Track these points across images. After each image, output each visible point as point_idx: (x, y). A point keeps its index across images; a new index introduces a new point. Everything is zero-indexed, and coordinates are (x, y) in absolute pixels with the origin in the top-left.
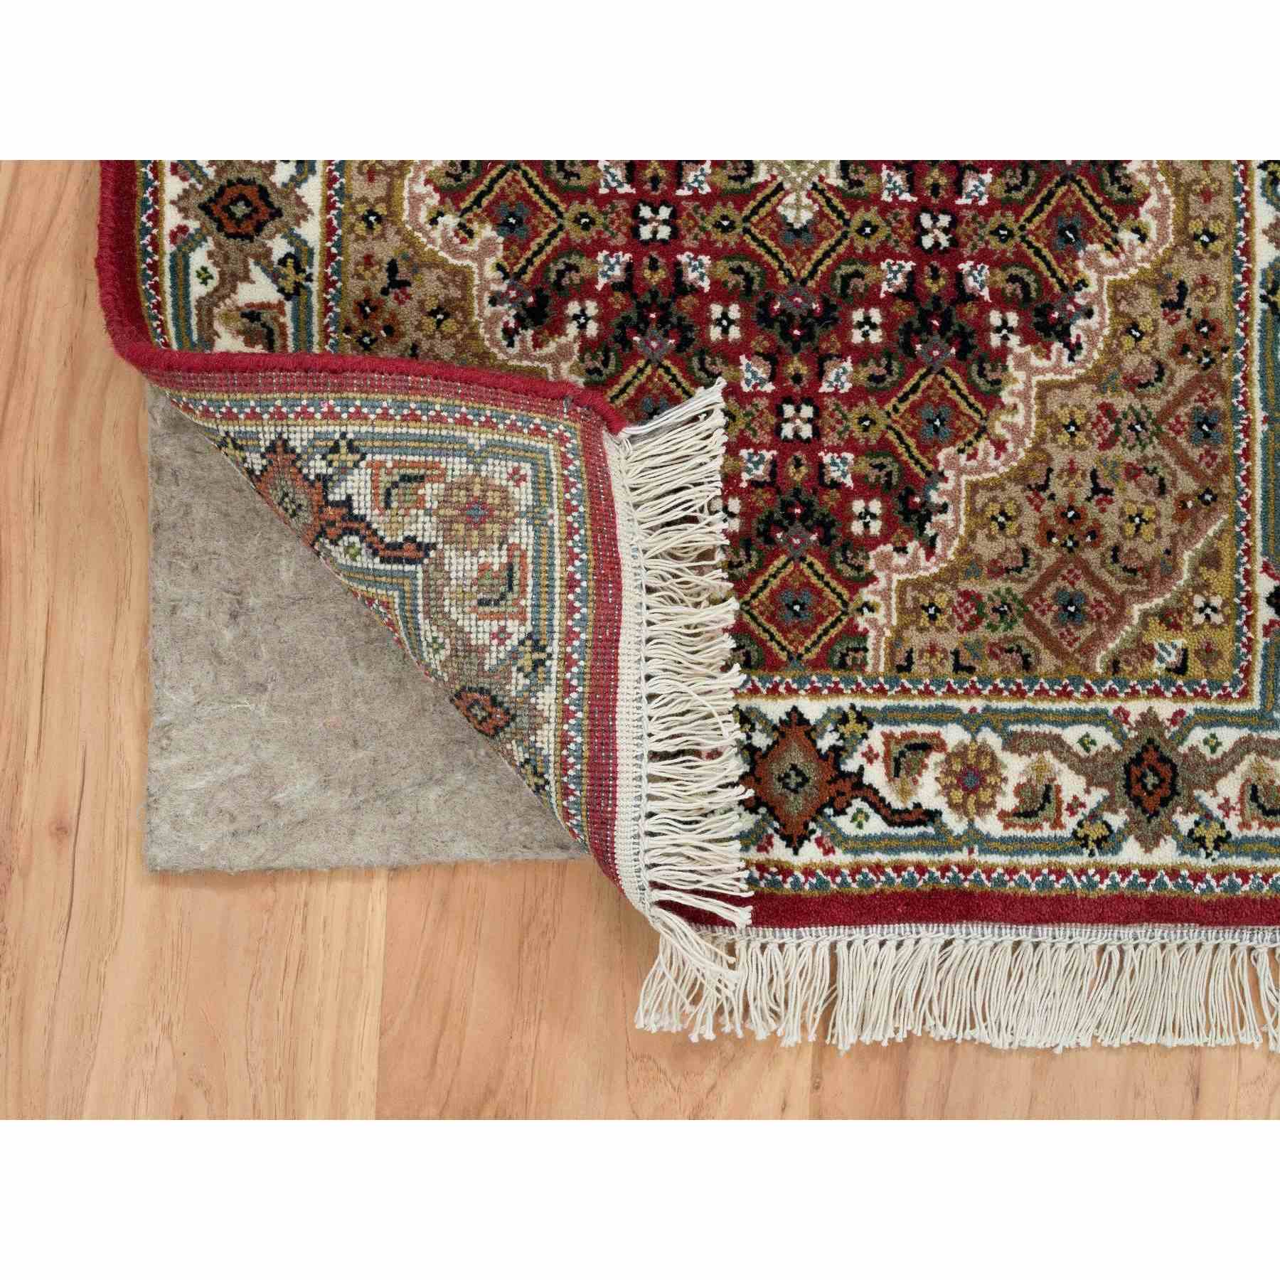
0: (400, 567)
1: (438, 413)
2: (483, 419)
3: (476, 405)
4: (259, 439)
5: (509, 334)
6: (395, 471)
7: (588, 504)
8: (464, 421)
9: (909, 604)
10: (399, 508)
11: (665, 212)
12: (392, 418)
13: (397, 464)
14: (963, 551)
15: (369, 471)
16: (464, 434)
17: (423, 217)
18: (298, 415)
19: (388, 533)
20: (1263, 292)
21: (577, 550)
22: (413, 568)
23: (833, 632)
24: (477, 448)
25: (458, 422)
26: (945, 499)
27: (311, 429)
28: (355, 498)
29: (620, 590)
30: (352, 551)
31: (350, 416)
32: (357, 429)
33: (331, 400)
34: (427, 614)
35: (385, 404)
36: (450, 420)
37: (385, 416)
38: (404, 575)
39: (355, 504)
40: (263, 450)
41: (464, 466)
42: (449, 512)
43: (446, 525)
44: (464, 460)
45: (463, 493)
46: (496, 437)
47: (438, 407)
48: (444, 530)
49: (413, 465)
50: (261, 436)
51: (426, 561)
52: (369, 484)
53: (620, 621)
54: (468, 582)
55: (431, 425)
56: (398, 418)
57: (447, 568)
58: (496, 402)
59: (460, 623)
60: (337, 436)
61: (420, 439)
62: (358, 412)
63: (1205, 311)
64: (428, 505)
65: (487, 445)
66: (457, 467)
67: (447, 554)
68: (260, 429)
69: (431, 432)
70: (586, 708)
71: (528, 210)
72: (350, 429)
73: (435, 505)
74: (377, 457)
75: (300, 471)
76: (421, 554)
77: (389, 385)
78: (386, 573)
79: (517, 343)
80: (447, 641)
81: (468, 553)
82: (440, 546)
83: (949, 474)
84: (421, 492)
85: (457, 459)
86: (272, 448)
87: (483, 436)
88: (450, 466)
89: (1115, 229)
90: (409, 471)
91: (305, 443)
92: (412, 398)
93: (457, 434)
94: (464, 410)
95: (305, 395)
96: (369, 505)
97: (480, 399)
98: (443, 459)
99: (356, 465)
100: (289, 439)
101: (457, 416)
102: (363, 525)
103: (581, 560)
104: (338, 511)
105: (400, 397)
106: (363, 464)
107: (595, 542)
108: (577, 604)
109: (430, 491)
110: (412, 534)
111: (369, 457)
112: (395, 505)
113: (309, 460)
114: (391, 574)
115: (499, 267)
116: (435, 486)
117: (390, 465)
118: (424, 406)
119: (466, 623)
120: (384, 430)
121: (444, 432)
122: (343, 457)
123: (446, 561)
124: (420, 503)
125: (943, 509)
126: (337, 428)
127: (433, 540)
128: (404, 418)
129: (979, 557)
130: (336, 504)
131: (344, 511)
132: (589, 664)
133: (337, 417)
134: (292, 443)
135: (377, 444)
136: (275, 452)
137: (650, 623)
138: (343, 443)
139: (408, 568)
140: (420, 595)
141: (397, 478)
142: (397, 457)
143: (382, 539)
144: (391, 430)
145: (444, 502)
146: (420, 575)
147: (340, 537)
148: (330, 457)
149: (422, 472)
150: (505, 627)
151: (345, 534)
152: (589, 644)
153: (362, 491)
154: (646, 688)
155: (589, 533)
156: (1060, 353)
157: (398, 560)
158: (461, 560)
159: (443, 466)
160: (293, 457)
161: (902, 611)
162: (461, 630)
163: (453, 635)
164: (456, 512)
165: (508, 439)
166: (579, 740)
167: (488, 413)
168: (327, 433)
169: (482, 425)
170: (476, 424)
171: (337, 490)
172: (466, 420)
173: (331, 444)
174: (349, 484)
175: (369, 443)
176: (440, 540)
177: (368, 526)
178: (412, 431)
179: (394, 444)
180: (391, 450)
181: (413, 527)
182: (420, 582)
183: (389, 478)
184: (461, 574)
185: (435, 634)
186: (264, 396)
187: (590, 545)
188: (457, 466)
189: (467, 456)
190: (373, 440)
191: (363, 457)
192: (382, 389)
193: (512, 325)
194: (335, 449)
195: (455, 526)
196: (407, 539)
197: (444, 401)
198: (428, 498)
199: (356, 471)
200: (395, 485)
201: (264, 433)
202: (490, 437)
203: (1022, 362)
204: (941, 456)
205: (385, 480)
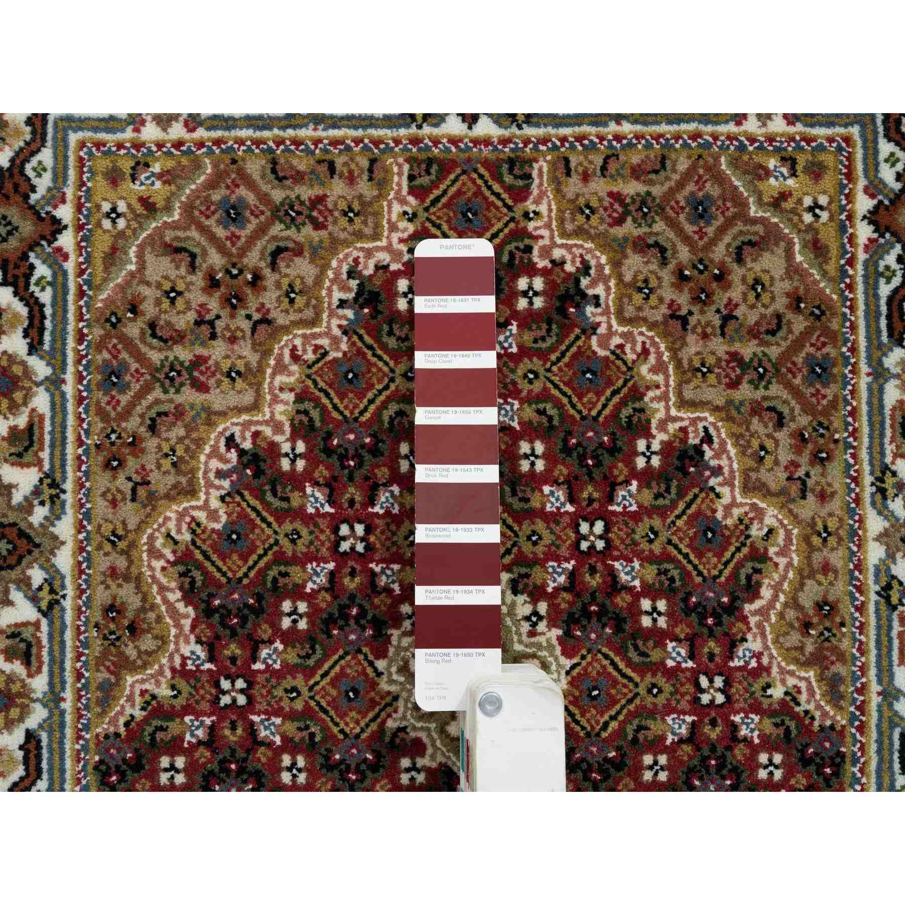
5: (708, 439)
9: (370, 221)
11: (584, 545)
14: (325, 267)
17: (781, 535)
20: (63, 496)
23: (437, 192)
26: (340, 312)
63: (115, 478)
71: (696, 544)
79: (701, 430)
83: (337, 332)
89: (193, 542)
115: (718, 496)
125: (342, 304)
129: (312, 261)
156: (244, 439)
161: (378, 214)
193: (705, 447)
203: (278, 428)
204: (344, 347)
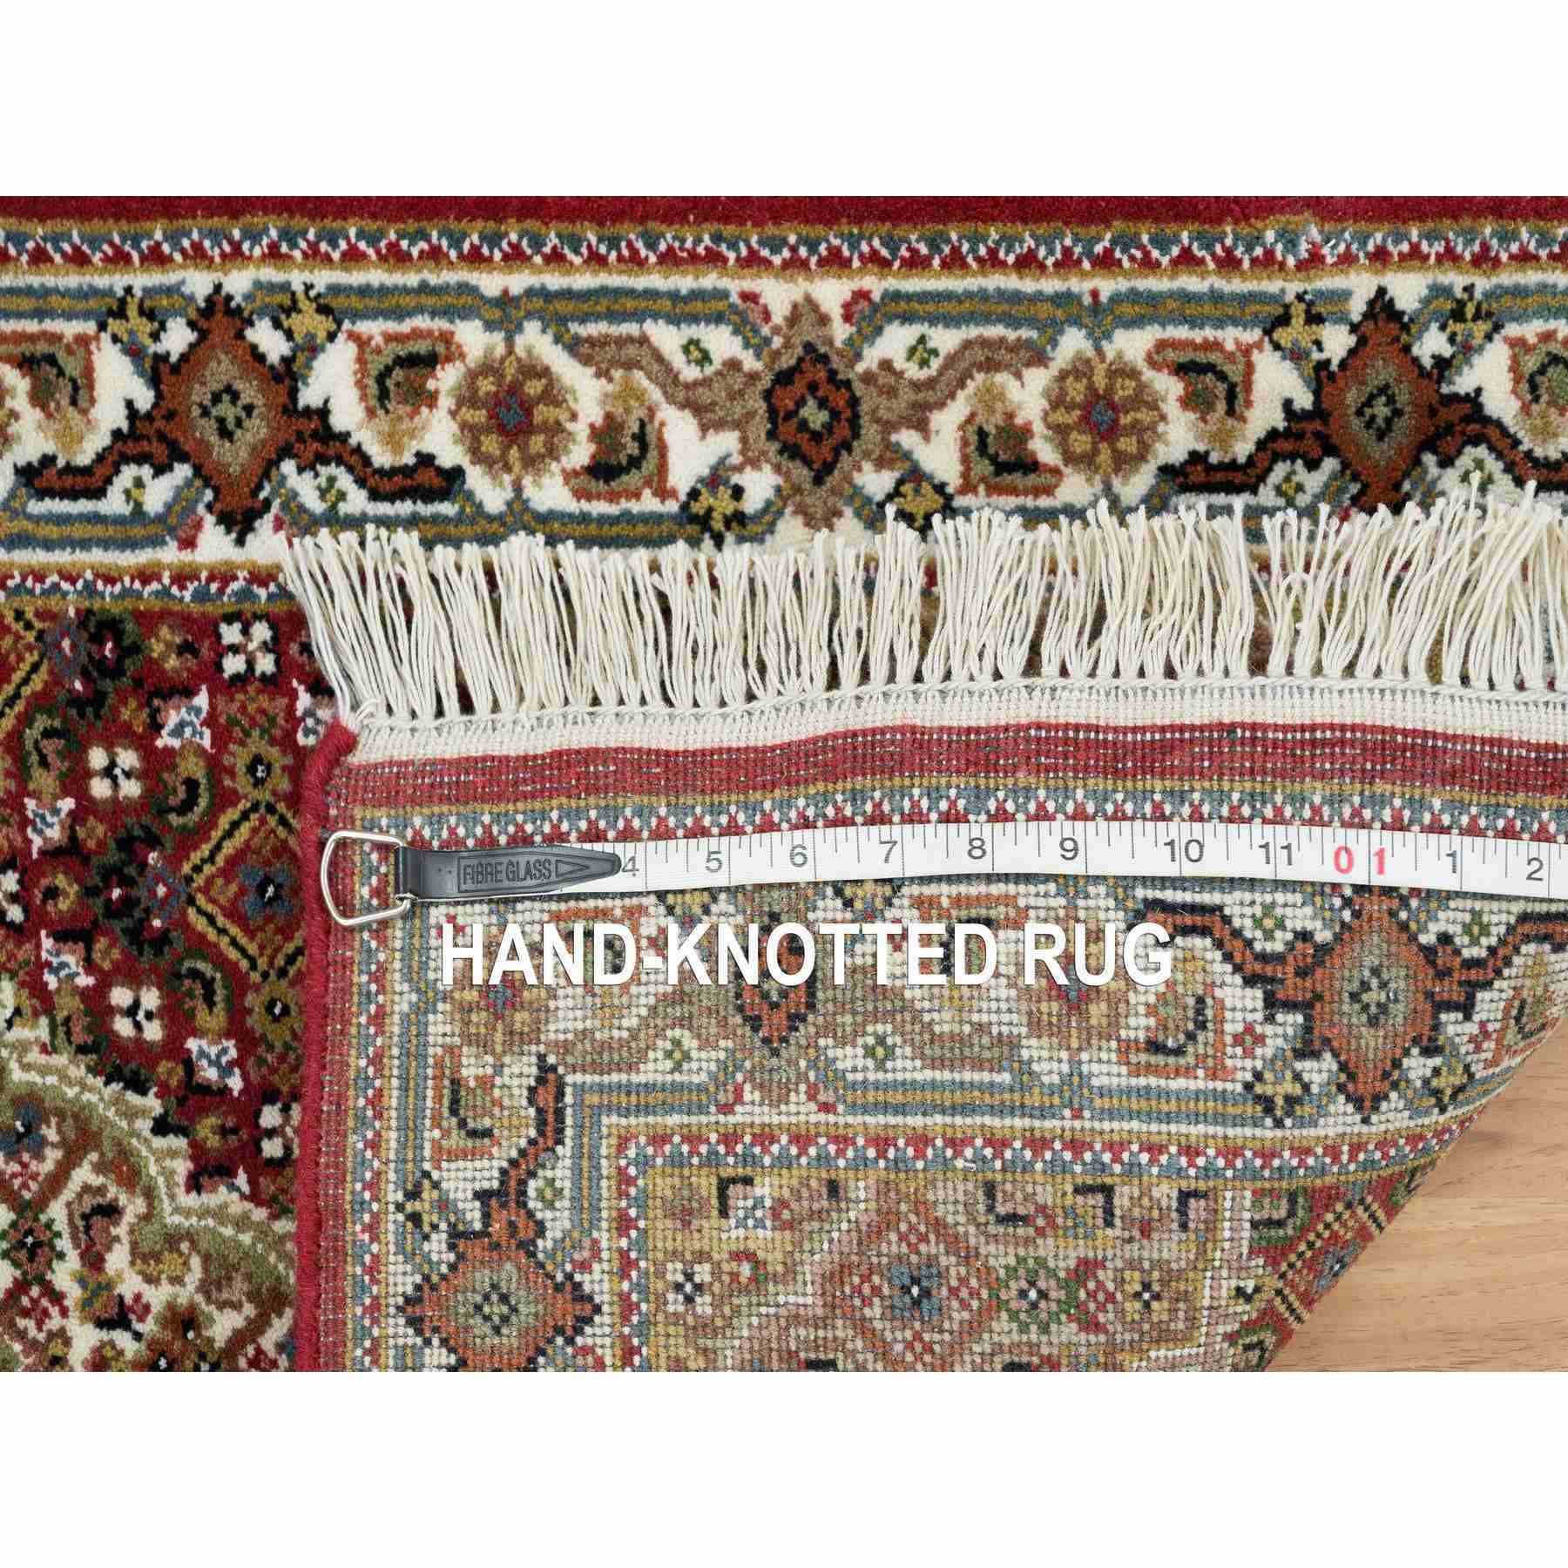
0: (569, 1111)
1: (371, 1062)
2: (373, 987)
3: (355, 999)
4: (405, 1346)
6: (445, 1124)
7: (478, 807)
8: (379, 1019)
10: (492, 1117)
12: (378, 1134)
13: (437, 1123)
15: (444, 1165)
16: (396, 1018)
18: (374, 1281)
19: (523, 1131)
21: (547, 829)
22: (569, 1090)
24: (414, 997)
25: (380, 1031)
27: (392, 1258)
28: (477, 1186)
29: (597, 750)
30: (548, 1194)
31: (375, 1198)
32: (391, 1187)
33: (356, 1230)
34: (631, 1068)
35: (360, 1145)
36: (379, 1041)
37: (374, 1145)
38: (579, 1104)
39: (486, 1185)
40: (419, 1341)
41: (440, 1017)
42: (499, 1037)
43: (516, 1040)
44: (431, 1017)
45: (474, 1017)
46: (397, 965)
47: (363, 1063)
48: (522, 1042)
49: (438, 1098)
50: (401, 1342)
51: (561, 1070)
52: (461, 1164)
53: (640, 750)
54: (589, 999)
55: (386, 1072)
56: (377, 1124)
57: (570, 1036)
58: (346, 964)
59: (644, 1012)
60: (400, 1217)
61: (404, 1089)
62: (368, 1186)
64: (489, 1071)
65: (410, 981)
66: (441, 1029)
67: (552, 1036)
68: (391, 1342)
69: (395, 1072)
70: (758, 795)
72: (391, 1197)
73: (489, 1059)
74: (427, 1153)
75: (444, 1277)
76: (551, 1076)
77: (334, 1139)
78: (579, 1136)
80: (669, 1033)
81: (552, 1004)
82: (542, 1048)
84: (472, 1084)
85: (431, 1029)
86: (415, 1323)
87: (398, 988)
88: (440, 1040)
90: (446, 1102)
91: (409, 1268)
92: (351, 1103)
93: (396, 1030)
94: (363, 1020)
95: (349, 1269)
96: (486, 1163)
97: (345, 992)
98: (431, 1051)
99: (436, 1185)
100: (404, 1295)
101: (372, 1030)
102: (513, 1173)
103: (560, 820)
104: (495, 1215)
105: (351, 1123)
106: (435, 1175)
107: (533, 796)
108: (621, 824)
109: (470, 1071)
110: (525, 1093)
111: (427, 1166)
112: (487, 1122)
113: (430, 1262)
114: (579, 1127)
116: (464, 1061)
117: (437, 1134)
118: (361, 1083)
119: (643, 1001)
120: (393, 1144)
121: (395, 1051)
122: (427, 1206)
123: (561, 1037)
124: (486, 1084)
126: (391, 1217)
127: (534, 1059)
128: (379, 1115)
130: (486, 1217)
131: (494, 1202)
132: (699, 798)
133: (376, 1217)
134: (409, 1290)
135: (410, 1155)
136: (421, 1320)
137: (643, 701)
138: (409, 1208)
139: (569, 1099)
140: (606, 1079)
141: (454, 1121)
142: (428, 1122)
143: (532, 1142)
144: (393, 1135)
145: (485, 1045)
146: (578, 1078)
147: (530, 1214)
148: (426, 1228)
149: (447, 1082)
150: (649, 938)
151: (525, 1205)
152: (673, 799)
153: (469, 1174)
154: (737, 705)
155: (520, 805)
157: (559, 1114)
158: (561, 1014)
159: (439, 1051)
160: (426, 1288)
162: (653, 1010)
163: (659, 1022)
164: (499, 1026)
165: (398, 944)
166: (801, 802)
167: (365, 978)
168: (396, 1233)
169: (382, 990)
170: (381, 998)
171: (469, 1216)
172: (377, 1015)
173: (409, 1225)
174: (460, 1195)
175: (410, 1166)
176: (534, 1048)
177: (513, 1163)
178: (394, 1103)
179: (410, 1129)
180: (419, 1136)
181: (516, 1092)
182: (588, 1078)
183: (455, 1132)
184: (579, 1014)
185: (660, 1055)
186: (349, 1333)
187: (537, 805)
188: (440, 1027)
189: (426, 1013)
190: (405, 1161)
191: (427, 1175)
192: (340, 1150)
194: (415, 1218)
195: (517, 1026)
196: (531, 1101)
197: (353, 1052)
198: (481, 1072)
199: (444, 1185)
200: (462, 1124)
201: (395, 1336)
202: (397, 976)
205: (456, 1140)
